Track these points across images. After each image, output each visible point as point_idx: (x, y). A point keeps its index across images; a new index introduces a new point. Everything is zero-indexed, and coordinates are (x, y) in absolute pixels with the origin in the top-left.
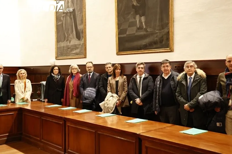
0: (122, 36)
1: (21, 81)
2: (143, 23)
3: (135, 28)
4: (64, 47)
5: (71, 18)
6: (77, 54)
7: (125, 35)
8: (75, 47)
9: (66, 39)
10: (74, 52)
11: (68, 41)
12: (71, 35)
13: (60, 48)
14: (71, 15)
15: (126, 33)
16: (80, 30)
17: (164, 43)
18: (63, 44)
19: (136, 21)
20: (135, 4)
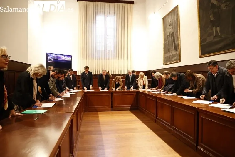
0: (203, 44)
2: (219, 32)
3: (212, 37)
4: (168, 57)
5: (171, 38)
6: (175, 60)
7: (205, 43)
8: (174, 56)
10: (173, 59)
11: (170, 53)
12: (172, 48)
13: (166, 57)
14: (171, 36)
15: (206, 41)
18: (167, 55)
20: (212, 19)
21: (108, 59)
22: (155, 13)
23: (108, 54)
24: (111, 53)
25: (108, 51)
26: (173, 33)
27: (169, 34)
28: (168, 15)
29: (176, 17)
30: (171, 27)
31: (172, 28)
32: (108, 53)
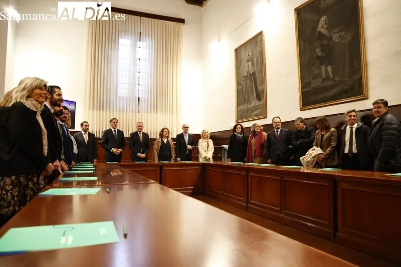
0: (306, 90)
1: (204, 141)
2: (330, 73)
3: (320, 80)
4: (244, 110)
5: (251, 81)
6: (257, 115)
7: (309, 88)
8: (256, 108)
9: (247, 102)
10: (254, 114)
11: (249, 103)
12: (252, 97)
13: (239, 111)
14: (251, 77)
15: (310, 86)
16: (261, 90)
17: (355, 90)
18: (242, 107)
19: (322, 72)
20: (319, 54)
21: (139, 112)
22: (219, 41)
23: (139, 103)
24: (143, 102)
25: (139, 98)
26: (254, 73)
27: (245, 75)
28: (245, 45)
29: (258, 49)
30: (250, 63)
31: (253, 65)
32: (139, 101)
